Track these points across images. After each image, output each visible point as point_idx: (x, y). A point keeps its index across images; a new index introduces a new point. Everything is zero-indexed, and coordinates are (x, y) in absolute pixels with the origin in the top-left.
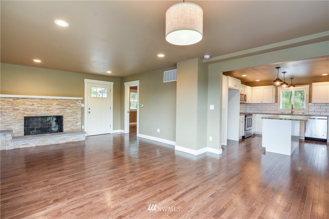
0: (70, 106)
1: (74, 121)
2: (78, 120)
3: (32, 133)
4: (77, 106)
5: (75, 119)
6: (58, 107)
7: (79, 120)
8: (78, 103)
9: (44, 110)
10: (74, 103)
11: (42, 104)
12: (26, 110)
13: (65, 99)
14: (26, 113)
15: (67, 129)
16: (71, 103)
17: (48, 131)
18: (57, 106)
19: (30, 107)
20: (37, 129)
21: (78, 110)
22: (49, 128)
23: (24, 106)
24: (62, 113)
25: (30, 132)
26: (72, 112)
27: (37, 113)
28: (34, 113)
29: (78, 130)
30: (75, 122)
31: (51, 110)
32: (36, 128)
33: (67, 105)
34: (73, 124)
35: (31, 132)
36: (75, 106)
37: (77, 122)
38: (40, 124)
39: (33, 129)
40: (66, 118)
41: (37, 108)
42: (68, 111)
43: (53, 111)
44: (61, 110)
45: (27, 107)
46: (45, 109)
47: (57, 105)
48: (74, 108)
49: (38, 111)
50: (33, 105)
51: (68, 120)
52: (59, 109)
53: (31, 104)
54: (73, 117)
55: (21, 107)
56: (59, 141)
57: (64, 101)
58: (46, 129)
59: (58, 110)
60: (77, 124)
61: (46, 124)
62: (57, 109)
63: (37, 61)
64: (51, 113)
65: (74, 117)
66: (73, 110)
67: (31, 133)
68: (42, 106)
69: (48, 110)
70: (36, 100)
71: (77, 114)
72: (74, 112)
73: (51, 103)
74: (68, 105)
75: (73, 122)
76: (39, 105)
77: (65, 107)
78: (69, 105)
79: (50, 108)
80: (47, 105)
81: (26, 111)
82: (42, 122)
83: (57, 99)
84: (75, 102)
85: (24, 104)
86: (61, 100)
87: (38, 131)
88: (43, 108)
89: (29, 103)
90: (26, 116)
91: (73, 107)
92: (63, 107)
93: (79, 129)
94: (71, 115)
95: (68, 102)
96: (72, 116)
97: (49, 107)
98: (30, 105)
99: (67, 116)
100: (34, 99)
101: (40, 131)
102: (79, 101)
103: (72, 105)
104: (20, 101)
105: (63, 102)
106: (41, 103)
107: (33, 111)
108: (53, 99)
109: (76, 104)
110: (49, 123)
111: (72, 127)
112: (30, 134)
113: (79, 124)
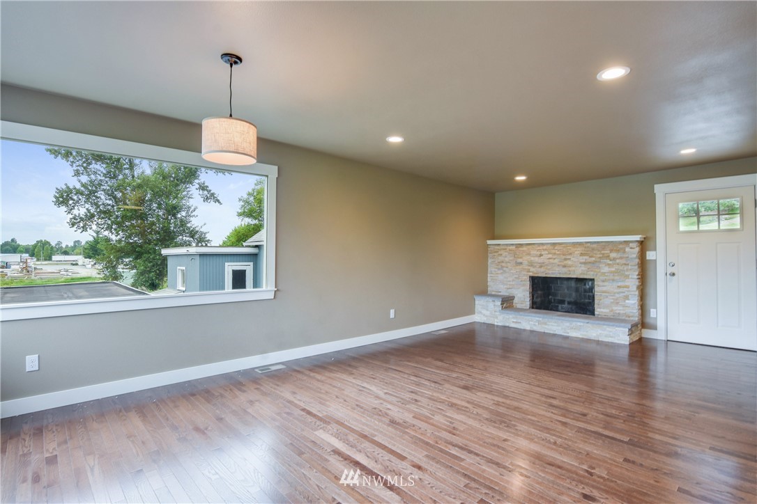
0: (609, 256)
1: (619, 293)
2: (629, 291)
3: (562, 308)
4: (628, 257)
5: (621, 290)
6: (583, 259)
7: (632, 293)
8: (627, 249)
9: (558, 265)
10: (618, 251)
11: (555, 254)
12: (531, 264)
13: (598, 242)
14: (532, 269)
15: (602, 310)
16: (611, 251)
17: (589, 311)
18: (581, 257)
19: (536, 259)
20: (569, 303)
21: (630, 267)
22: (590, 303)
23: (529, 257)
24: (592, 273)
25: (558, 306)
26: (611, 272)
27: (547, 271)
28: (542, 270)
29: (629, 317)
30: (622, 295)
31: (570, 267)
32: (567, 299)
33: (601, 256)
34: (617, 299)
35: (560, 306)
36: (621, 258)
37: (627, 298)
38: (574, 294)
39: (562, 302)
40: (601, 284)
41: (547, 261)
42: (606, 269)
43: (574, 268)
44: (589, 266)
45: (532, 259)
46: (560, 263)
47: (582, 254)
48: (618, 261)
49: (549, 267)
50: (541, 255)
51: (604, 289)
52: (585, 263)
53: (539, 253)
54: (615, 284)
55: (525, 260)
56: (569, 331)
57: (595, 246)
58: (584, 304)
59: (583, 265)
60: (627, 301)
61: (585, 296)
62: (581, 263)
63: (521, 178)
64: (569, 271)
65: (620, 284)
66: (617, 267)
67: (560, 308)
68: (555, 257)
69: (564, 266)
70: (545, 247)
71: (627, 276)
72: (617, 272)
73: (570, 252)
74: (603, 254)
75: (617, 295)
76: (550, 256)
77: (598, 260)
78: (606, 255)
79: (569, 262)
80: (564, 255)
81: (532, 266)
82: (577, 290)
83: (580, 244)
84: (621, 246)
85: (529, 254)
86: (589, 244)
87: (570, 306)
88: (556, 261)
89: (535, 252)
90: (531, 274)
91: (614, 259)
92: (594, 259)
93: (631, 314)
94: (611, 277)
95: (603, 249)
96: (613, 280)
97: (566, 259)
98: (536, 256)
99: (603, 281)
100: (543, 244)
101: (574, 307)
102: (631, 244)
103: (613, 255)
104: (524, 248)
105: (593, 249)
106: (553, 251)
107: (541, 267)
108: (574, 244)
109: (624, 252)
110: (591, 294)
111: (614, 308)
112: (557, 310)
113: (634, 302)
